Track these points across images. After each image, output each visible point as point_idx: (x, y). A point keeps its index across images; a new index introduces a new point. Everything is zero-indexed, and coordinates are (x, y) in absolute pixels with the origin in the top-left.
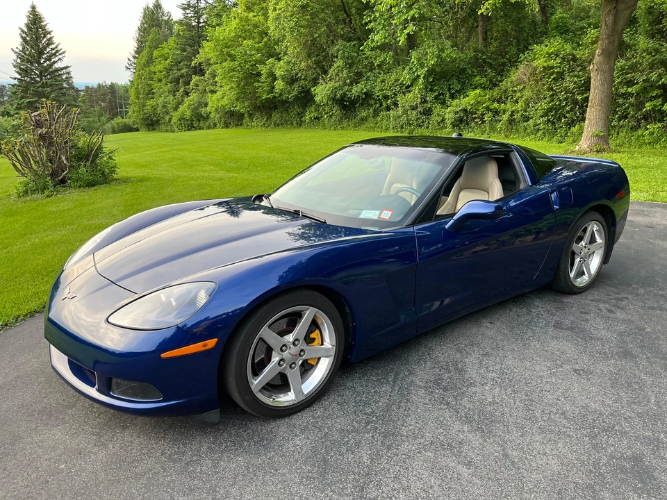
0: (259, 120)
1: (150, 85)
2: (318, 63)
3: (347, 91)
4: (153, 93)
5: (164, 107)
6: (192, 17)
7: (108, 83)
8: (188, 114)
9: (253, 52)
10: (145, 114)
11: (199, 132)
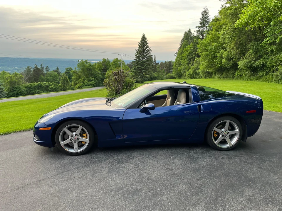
0: (218, 76)
1: (181, 61)
2: (241, 51)
3: (253, 63)
4: (181, 64)
5: (184, 69)
6: (200, 35)
7: (169, 61)
8: (192, 72)
9: (215, 48)
10: (177, 72)
11: (195, 79)
